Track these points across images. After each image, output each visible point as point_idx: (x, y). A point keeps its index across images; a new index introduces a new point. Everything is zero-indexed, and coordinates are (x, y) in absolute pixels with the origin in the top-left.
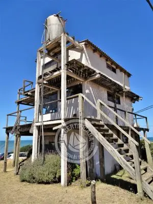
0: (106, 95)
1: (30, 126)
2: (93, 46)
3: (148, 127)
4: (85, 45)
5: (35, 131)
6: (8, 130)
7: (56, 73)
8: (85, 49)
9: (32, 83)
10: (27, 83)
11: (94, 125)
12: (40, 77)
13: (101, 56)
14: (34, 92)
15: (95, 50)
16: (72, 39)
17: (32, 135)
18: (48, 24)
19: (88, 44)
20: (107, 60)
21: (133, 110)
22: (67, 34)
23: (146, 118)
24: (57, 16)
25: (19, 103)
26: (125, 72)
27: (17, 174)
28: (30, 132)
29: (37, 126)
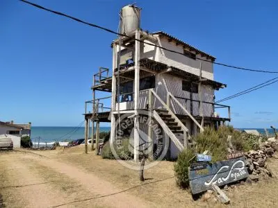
0: (180, 85)
1: (108, 114)
2: (168, 36)
3: (229, 117)
4: (160, 36)
5: (112, 119)
6: (88, 116)
7: (131, 68)
8: (159, 41)
9: (108, 70)
10: (102, 70)
11: (161, 116)
12: (116, 70)
13: (177, 44)
14: (111, 80)
15: (171, 39)
16: (146, 34)
17: (110, 121)
18: (123, 15)
19: (162, 35)
20: (184, 47)
21: (214, 98)
22: (141, 30)
23: (229, 107)
24: (133, 6)
25: (95, 89)
26: (208, 57)
27: (98, 154)
28: (109, 119)
29: (114, 115)
